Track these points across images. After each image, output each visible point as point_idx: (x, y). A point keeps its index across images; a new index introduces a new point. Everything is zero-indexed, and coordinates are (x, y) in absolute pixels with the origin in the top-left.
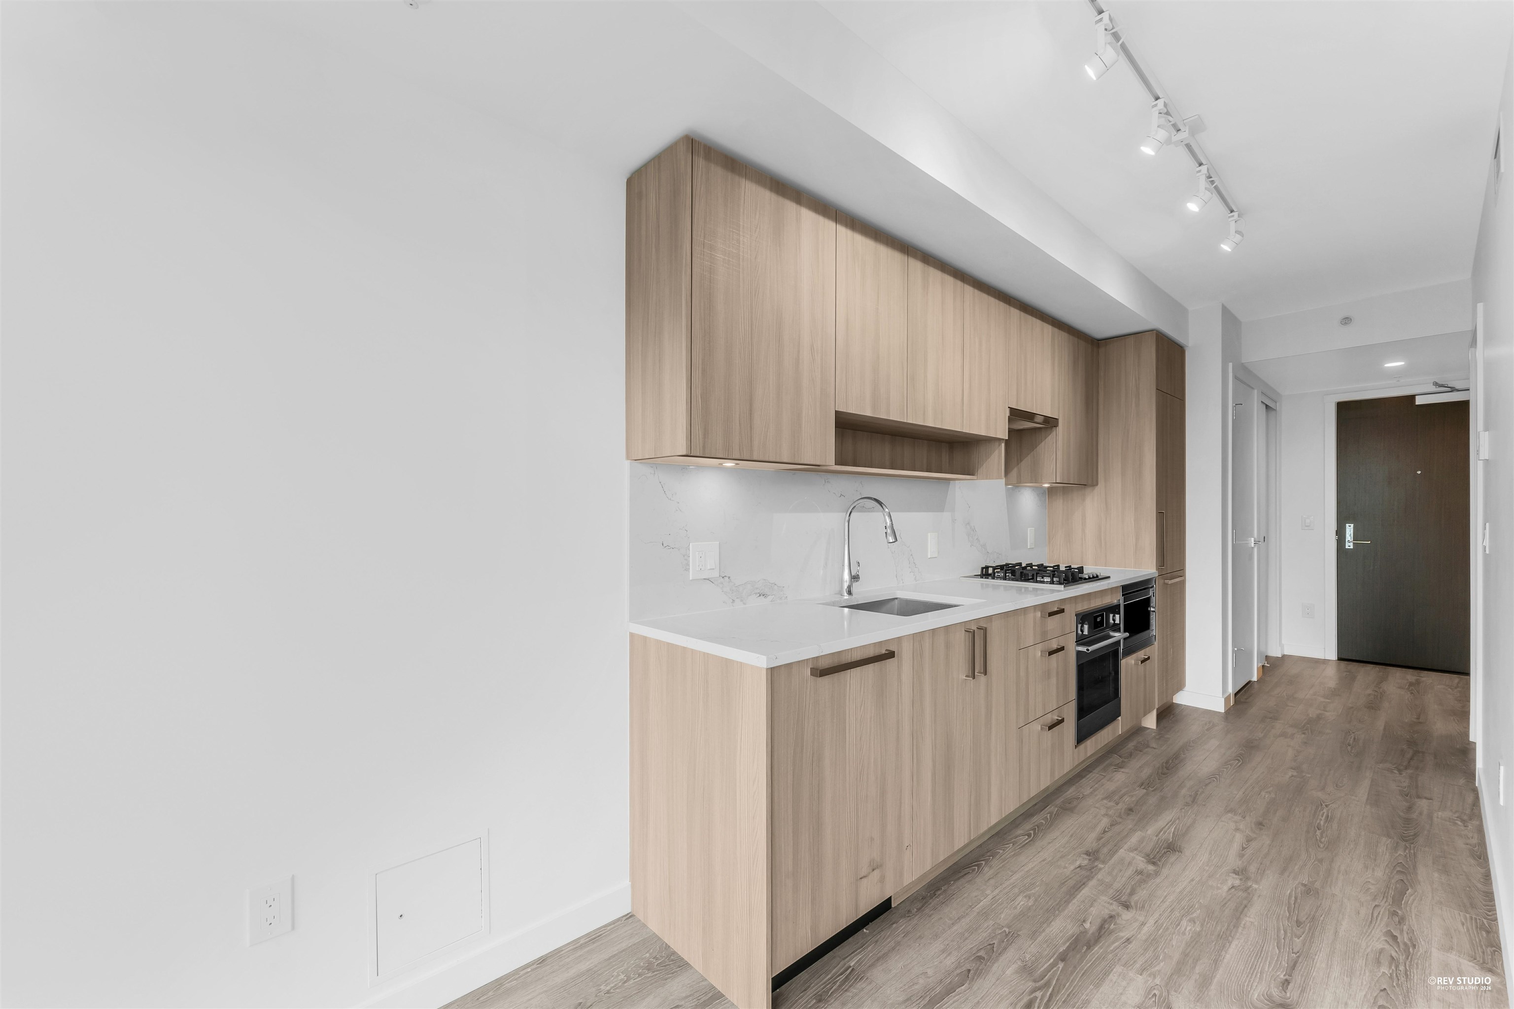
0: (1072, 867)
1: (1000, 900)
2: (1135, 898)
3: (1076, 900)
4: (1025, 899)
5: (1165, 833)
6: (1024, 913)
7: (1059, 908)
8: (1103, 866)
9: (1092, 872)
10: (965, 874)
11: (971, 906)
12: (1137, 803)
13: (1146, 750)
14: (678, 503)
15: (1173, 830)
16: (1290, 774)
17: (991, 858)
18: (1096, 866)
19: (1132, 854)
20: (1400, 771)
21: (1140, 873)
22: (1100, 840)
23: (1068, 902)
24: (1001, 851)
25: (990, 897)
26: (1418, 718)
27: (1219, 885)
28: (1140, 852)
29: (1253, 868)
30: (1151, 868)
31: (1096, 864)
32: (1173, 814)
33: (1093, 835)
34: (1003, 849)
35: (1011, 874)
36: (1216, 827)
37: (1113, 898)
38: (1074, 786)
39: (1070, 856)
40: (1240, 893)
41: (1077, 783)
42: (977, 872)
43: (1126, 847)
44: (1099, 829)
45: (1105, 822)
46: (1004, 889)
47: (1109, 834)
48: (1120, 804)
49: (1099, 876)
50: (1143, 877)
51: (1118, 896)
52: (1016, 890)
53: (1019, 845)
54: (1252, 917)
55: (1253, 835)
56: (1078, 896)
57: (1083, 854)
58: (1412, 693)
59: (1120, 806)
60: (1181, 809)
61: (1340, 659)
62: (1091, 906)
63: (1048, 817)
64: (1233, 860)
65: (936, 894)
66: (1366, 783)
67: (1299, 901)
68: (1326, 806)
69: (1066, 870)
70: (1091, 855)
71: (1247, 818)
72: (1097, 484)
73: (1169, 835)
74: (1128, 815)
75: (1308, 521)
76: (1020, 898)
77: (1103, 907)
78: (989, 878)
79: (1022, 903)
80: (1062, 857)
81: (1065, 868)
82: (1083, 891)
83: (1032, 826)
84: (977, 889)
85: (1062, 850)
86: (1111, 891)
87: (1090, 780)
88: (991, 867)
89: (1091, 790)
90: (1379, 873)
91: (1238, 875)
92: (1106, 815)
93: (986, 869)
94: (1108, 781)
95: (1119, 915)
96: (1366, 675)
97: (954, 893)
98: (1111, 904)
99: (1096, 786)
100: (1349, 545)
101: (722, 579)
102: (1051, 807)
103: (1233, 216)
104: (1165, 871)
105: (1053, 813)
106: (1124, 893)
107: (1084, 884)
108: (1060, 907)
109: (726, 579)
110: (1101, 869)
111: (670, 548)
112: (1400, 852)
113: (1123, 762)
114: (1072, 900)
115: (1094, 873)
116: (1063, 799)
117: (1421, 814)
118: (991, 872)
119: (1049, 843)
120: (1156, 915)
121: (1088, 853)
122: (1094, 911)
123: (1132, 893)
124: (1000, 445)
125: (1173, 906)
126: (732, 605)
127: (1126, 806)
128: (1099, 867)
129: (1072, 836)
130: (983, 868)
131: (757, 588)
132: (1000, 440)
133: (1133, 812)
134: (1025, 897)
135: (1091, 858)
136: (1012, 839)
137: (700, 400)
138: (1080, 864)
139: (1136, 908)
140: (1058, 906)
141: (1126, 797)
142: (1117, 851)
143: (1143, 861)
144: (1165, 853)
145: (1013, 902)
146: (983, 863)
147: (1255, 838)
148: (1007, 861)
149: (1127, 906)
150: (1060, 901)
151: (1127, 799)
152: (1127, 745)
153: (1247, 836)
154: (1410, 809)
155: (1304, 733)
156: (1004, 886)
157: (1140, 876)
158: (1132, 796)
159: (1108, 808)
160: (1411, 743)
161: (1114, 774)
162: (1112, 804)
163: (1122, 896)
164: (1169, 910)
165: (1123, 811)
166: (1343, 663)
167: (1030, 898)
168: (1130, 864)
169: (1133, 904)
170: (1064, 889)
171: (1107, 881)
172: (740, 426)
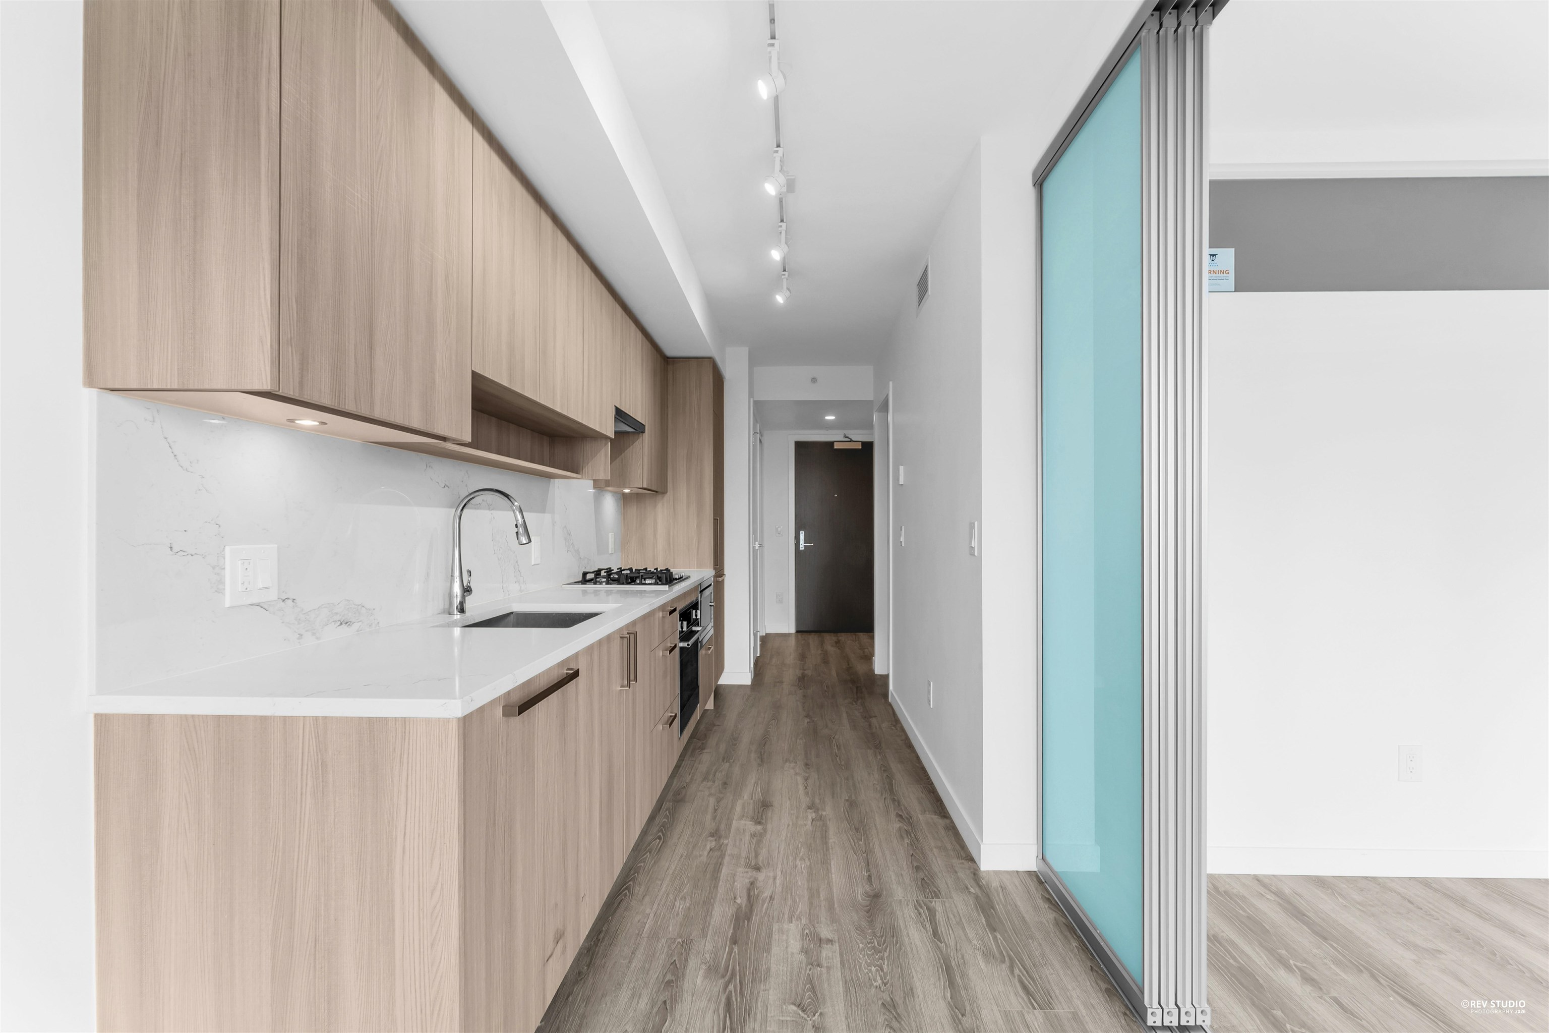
0: (706, 853)
1: (662, 914)
2: (761, 858)
3: (721, 882)
4: (682, 902)
5: (755, 795)
6: (686, 916)
7: (712, 897)
8: (727, 841)
9: (722, 851)
10: (620, 903)
11: (638, 934)
12: (727, 776)
13: (714, 728)
14: (203, 477)
15: (759, 790)
16: (806, 721)
17: (636, 874)
18: (723, 843)
19: (742, 822)
20: (855, 702)
21: (753, 835)
22: (715, 819)
23: (716, 887)
24: (642, 864)
25: (652, 915)
26: (849, 665)
27: (805, 822)
28: (747, 817)
29: (817, 801)
30: (759, 827)
31: (721, 842)
32: (754, 777)
33: (709, 817)
34: (643, 861)
35: (659, 882)
36: (784, 777)
37: (746, 866)
38: (676, 777)
39: (700, 844)
40: (819, 823)
41: (677, 774)
42: (629, 896)
43: (736, 817)
44: (710, 809)
45: (712, 801)
46: (661, 900)
47: (719, 811)
48: (716, 782)
49: (728, 852)
50: (758, 838)
51: (748, 863)
52: (671, 896)
53: (655, 852)
54: (833, 839)
55: (807, 775)
56: (722, 877)
57: (709, 837)
58: (839, 649)
59: (716, 784)
60: (757, 771)
61: (797, 632)
62: (734, 882)
63: (668, 814)
64: (805, 801)
65: (599, 940)
66: (845, 715)
67: (850, 813)
68: (834, 738)
69: (702, 858)
70: (715, 835)
71: (798, 763)
72: (667, 492)
73: (758, 795)
74: (725, 788)
75: (779, 529)
76: (677, 903)
77: (742, 878)
78: (642, 897)
79: (681, 907)
80: (694, 847)
81: (700, 856)
82: (723, 871)
83: (658, 828)
84: (637, 913)
85: (691, 840)
86: (742, 861)
87: (685, 768)
88: (640, 885)
89: (690, 776)
90: (876, 776)
91: (812, 809)
92: (710, 795)
93: (637, 889)
94: (699, 764)
95: (756, 879)
96: (813, 639)
97: (616, 929)
98: (747, 872)
99: (692, 771)
100: (802, 547)
101: (282, 603)
102: (666, 804)
103: (784, 275)
104: (769, 826)
105: (670, 808)
106: (752, 858)
107: (720, 864)
108: (712, 894)
109: (289, 602)
110: (727, 845)
111: (185, 554)
112: (879, 757)
113: (702, 743)
114: (718, 884)
115: (724, 851)
116: (672, 794)
117: (876, 728)
118: (643, 888)
119: (679, 838)
120: (780, 866)
121: (712, 835)
122: (738, 885)
123: (757, 856)
124: (606, 444)
125: (786, 854)
126: (299, 643)
127: (721, 782)
128: (725, 844)
129: (693, 824)
130: (633, 890)
131: (337, 614)
132: (606, 438)
133: (727, 784)
134: (681, 899)
135: (715, 838)
136: (646, 847)
137: (295, 306)
138: (710, 847)
139: (764, 866)
140: (711, 895)
141: (717, 774)
142: (731, 824)
143: (752, 824)
144: (763, 811)
145: (673, 910)
146: (631, 883)
147: (809, 776)
148: (651, 873)
149: (758, 869)
150: (710, 889)
151: (719, 775)
152: (700, 728)
153: (804, 777)
154: (870, 725)
155: (801, 689)
156: (659, 898)
157: (755, 838)
158: (721, 771)
159: (709, 788)
160: (853, 681)
161: (701, 756)
162: (710, 783)
163: (751, 862)
164: (785, 857)
165: (721, 787)
166: (799, 634)
167: (685, 898)
168: (744, 831)
169: (761, 864)
170: (708, 876)
171: (736, 853)
172: (356, 363)
